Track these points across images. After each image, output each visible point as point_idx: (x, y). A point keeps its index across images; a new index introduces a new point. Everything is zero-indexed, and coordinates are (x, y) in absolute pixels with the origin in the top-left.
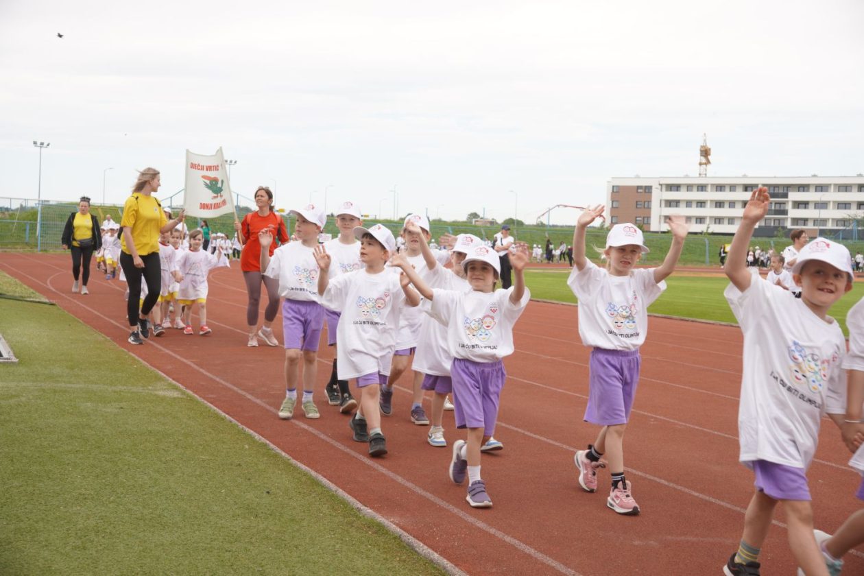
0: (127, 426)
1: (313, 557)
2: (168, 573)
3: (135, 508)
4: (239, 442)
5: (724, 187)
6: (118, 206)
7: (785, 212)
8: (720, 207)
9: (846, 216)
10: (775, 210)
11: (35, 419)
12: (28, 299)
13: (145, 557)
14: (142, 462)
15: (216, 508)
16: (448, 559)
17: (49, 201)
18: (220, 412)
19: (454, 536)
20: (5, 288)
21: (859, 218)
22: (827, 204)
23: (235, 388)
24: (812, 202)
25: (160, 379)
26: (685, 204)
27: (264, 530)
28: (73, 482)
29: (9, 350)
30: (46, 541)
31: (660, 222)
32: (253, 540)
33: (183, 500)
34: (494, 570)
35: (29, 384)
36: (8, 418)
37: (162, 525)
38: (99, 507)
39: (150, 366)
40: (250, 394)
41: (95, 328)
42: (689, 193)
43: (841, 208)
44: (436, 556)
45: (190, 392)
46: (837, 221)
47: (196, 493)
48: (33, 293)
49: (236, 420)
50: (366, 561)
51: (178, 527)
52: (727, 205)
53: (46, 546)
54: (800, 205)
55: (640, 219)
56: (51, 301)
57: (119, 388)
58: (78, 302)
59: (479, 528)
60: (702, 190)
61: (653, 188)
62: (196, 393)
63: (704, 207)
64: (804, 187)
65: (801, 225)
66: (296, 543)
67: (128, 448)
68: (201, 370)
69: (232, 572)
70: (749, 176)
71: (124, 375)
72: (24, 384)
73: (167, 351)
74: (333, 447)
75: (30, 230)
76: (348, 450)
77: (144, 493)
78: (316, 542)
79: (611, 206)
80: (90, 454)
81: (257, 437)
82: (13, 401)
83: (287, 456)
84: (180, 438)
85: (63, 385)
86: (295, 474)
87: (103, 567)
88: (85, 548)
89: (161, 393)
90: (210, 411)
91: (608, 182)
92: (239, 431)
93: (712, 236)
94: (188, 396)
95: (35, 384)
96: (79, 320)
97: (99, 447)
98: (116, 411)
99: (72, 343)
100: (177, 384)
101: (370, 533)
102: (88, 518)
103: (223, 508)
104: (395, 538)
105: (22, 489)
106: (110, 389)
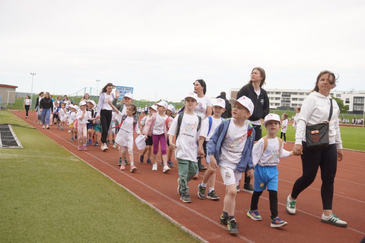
0: (60, 170)
1: (124, 216)
2: (74, 219)
3: (62, 198)
4: (99, 177)
5: (269, 92)
7: (289, 102)
10: (286, 101)
11: (29, 167)
12: (27, 127)
13: (66, 214)
14: (65, 183)
15: (90, 199)
16: (171, 217)
17: (35, 93)
18: (92, 166)
20: (19, 123)
24: (298, 98)
25: (72, 155)
27: (107, 206)
28: (42, 189)
29: (20, 144)
30: (33, 208)
32: (103, 209)
33: (79, 196)
34: (187, 220)
35: (27, 156)
36: (20, 167)
37: (72, 204)
38: (50, 197)
39: (68, 150)
44: (167, 216)
45: (82, 160)
47: (84, 193)
48: (29, 125)
49: (98, 169)
50: (142, 217)
51: (78, 205)
54: (294, 99)
56: (35, 127)
57: (58, 158)
59: (182, 207)
62: (84, 160)
64: (296, 93)
65: (295, 106)
66: (118, 211)
67: (60, 178)
69: (96, 220)
70: (278, 89)
71: (59, 153)
72: (25, 156)
73: (74, 146)
74: (131, 179)
76: (137, 180)
77: (66, 193)
78: (125, 211)
80: (47, 179)
81: (105, 175)
82: (21, 161)
83: (115, 182)
84: (79, 175)
85: (39, 156)
86: (118, 188)
87: (52, 217)
88: (46, 211)
89: (72, 160)
90: (89, 166)
91: (230, 90)
92: (99, 173)
95: (29, 156)
96: (44, 134)
97: (51, 177)
98: (57, 165)
99: (42, 142)
100: (78, 157)
101: (144, 208)
102: (47, 201)
103: (93, 199)
104: (153, 210)
105: (25, 190)
106: (54, 158)
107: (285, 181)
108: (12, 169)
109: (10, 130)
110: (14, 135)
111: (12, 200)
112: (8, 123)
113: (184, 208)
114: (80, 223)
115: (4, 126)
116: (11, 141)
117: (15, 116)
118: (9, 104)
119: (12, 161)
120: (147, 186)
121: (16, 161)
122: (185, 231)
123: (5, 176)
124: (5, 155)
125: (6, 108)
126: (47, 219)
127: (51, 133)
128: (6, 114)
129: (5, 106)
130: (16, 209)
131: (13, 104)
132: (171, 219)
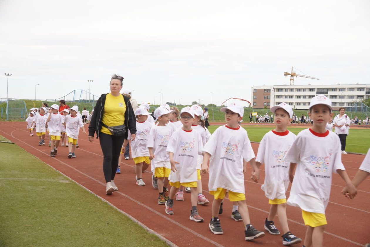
0: (46, 196)
3: (50, 232)
4: (95, 202)
5: (301, 89)
6: (41, 100)
8: (299, 98)
9: (353, 102)
11: (6, 194)
12: (2, 142)
14: (53, 212)
15: (85, 231)
17: (12, 99)
18: (87, 189)
19: (189, 241)
21: (358, 102)
22: (344, 96)
23: (93, 179)
24: (338, 95)
25: (61, 175)
26: (284, 97)
27: (106, 240)
28: (22, 221)
32: (102, 245)
33: (71, 228)
35: (3, 179)
37: (61, 239)
38: (34, 232)
39: (56, 170)
40: (99, 181)
41: (32, 154)
42: (286, 92)
43: (350, 98)
46: (349, 103)
47: (77, 224)
48: (4, 139)
51: (69, 240)
52: (302, 97)
54: (333, 97)
55: (266, 103)
56: (13, 142)
57: (43, 179)
58: (24, 143)
59: (199, 237)
60: (292, 91)
61: (271, 90)
62: (75, 181)
63: (293, 98)
64: (334, 89)
65: (334, 105)
67: (46, 205)
68: (78, 171)
70: (311, 84)
71: (45, 174)
73: (64, 163)
74: (135, 203)
75: (3, 112)
76: (142, 205)
77: (54, 225)
79: (253, 98)
80: (30, 209)
81: (103, 199)
83: (116, 208)
84: (69, 201)
85: (18, 179)
86: (120, 215)
89: (61, 181)
90: (82, 189)
91: (252, 88)
92: (95, 197)
93: (296, 110)
94: (73, 182)
95: (5, 178)
96: (25, 150)
97: (34, 206)
98: (41, 189)
99: (22, 160)
100: (68, 177)
101: (152, 240)
102: (29, 237)
103: (88, 231)
104: (163, 242)
106: (39, 180)
113: (201, 238)
127: (34, 149)
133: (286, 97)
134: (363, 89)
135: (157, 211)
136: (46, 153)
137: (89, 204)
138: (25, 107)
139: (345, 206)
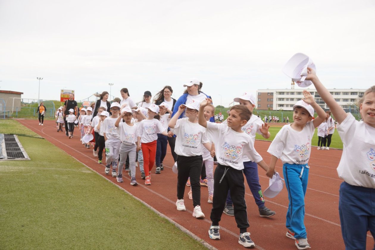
0: (71, 183)
1: (141, 232)
2: (86, 237)
3: (74, 213)
4: (113, 189)
5: (301, 93)
9: (346, 104)
10: (320, 102)
11: (37, 181)
12: (35, 137)
13: (77, 231)
14: (76, 197)
15: (104, 214)
16: (193, 233)
20: (26, 133)
21: (351, 105)
22: (340, 99)
25: (84, 166)
26: (286, 100)
27: (123, 222)
28: (51, 204)
29: (27, 155)
30: (41, 225)
31: (277, 106)
32: (118, 225)
33: (92, 211)
35: (35, 168)
36: (27, 180)
37: (84, 220)
38: (60, 213)
39: (80, 162)
41: (59, 147)
42: (288, 95)
43: (345, 101)
44: (188, 231)
45: (95, 171)
47: (97, 208)
48: (36, 134)
50: (161, 233)
51: (90, 221)
53: (41, 227)
55: (269, 105)
56: (43, 137)
57: (68, 169)
60: (292, 94)
61: (274, 93)
62: (97, 171)
63: (294, 101)
66: (135, 226)
67: (71, 191)
69: (110, 237)
70: (310, 89)
71: (70, 165)
72: (33, 168)
74: (149, 191)
76: (155, 193)
77: (77, 208)
78: (142, 226)
79: (258, 101)
80: (57, 194)
81: (120, 188)
82: (28, 174)
83: (132, 195)
86: (134, 201)
87: (62, 235)
88: (55, 228)
89: (84, 171)
90: (102, 178)
91: (257, 91)
94: (94, 172)
95: (37, 168)
96: (53, 145)
97: (60, 191)
98: (67, 178)
99: (50, 153)
100: (90, 168)
101: (163, 223)
102: (56, 217)
103: (107, 214)
104: (172, 225)
105: (32, 206)
106: (65, 170)
107: (319, 191)
108: (18, 183)
109: (15, 141)
110: (20, 146)
111: (19, 217)
112: (13, 133)
114: (93, 240)
115: (9, 136)
116: (17, 153)
117: (21, 125)
118: (15, 112)
119: (18, 174)
120: (166, 198)
121: (23, 174)
122: (209, 248)
123: (10, 190)
124: (10, 167)
125: (11, 117)
126: (57, 237)
128: (11, 124)
129: (10, 114)
130: (23, 226)
131: (19, 112)
132: (193, 235)
133: (287, 99)
134: (356, 94)
135: (167, 198)
136: (71, 147)
137: (108, 191)
138: (54, 107)
139: (336, 195)
